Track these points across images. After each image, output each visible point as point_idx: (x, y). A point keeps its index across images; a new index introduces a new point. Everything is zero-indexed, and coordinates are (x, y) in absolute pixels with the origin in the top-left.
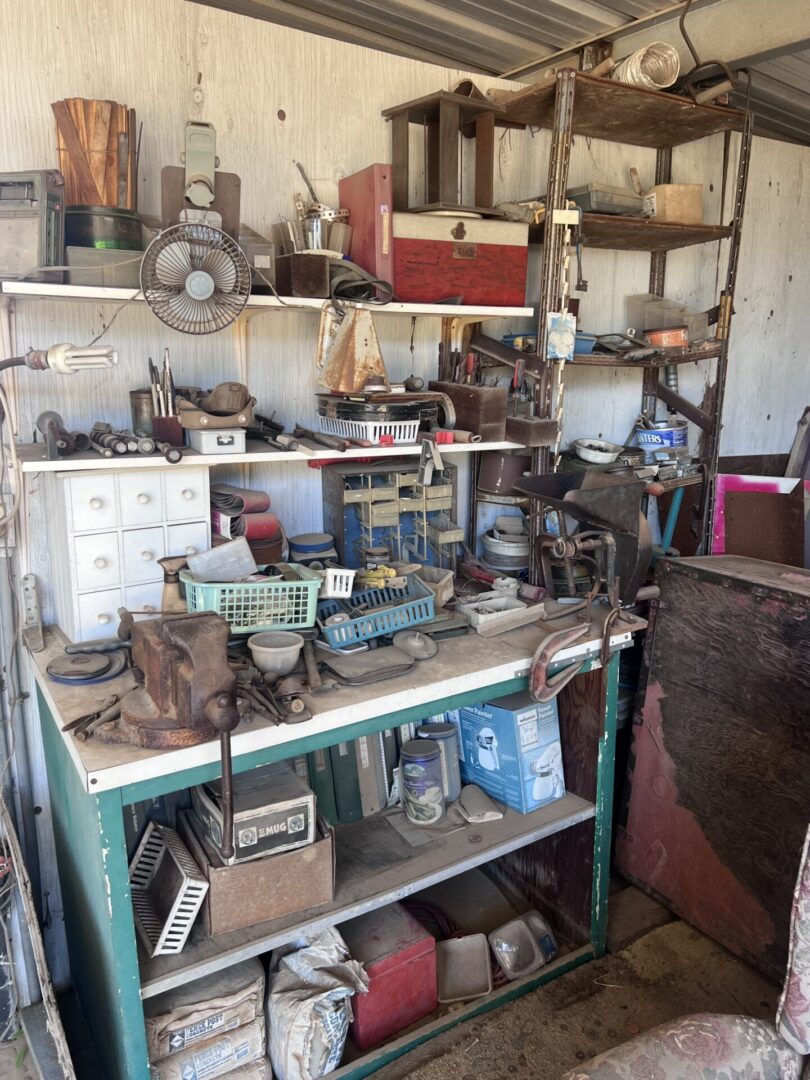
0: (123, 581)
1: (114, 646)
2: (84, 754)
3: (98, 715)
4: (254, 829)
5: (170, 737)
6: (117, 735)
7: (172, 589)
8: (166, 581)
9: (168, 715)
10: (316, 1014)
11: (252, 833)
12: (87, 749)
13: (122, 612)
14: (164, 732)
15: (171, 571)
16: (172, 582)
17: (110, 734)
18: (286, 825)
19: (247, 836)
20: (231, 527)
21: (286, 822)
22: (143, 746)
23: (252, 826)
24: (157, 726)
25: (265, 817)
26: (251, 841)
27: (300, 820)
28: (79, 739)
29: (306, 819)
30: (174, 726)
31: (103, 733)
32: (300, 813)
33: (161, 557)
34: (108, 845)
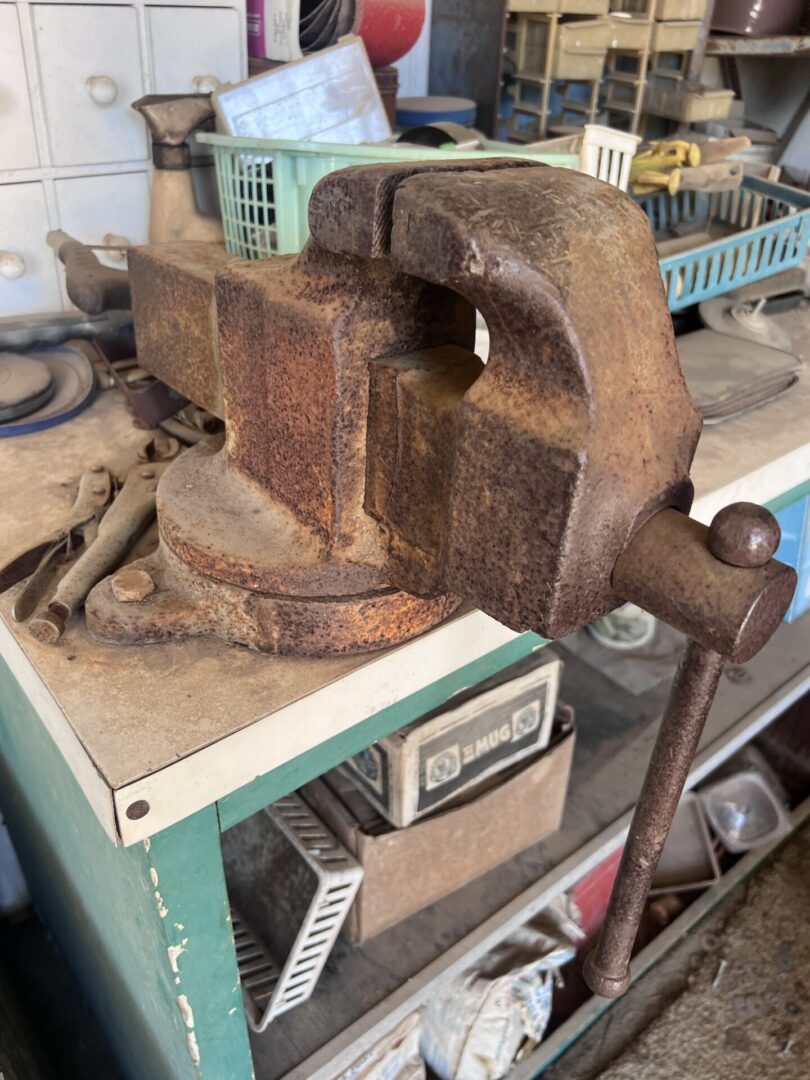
0: (46, 160)
1: (52, 332)
2: (74, 697)
3: (76, 540)
4: (454, 750)
5: (359, 620)
6: (171, 618)
7: (176, 186)
8: (160, 164)
9: (352, 552)
10: (517, 996)
11: (451, 758)
12: (77, 673)
13: (60, 243)
14: (342, 607)
15: (172, 134)
16: (175, 168)
17: (147, 617)
18: (511, 728)
19: (441, 768)
20: (302, 28)
21: (511, 723)
22: (268, 649)
23: (452, 743)
24: (315, 590)
25: (475, 720)
26: (449, 773)
27: (532, 713)
28: (38, 634)
29: (542, 709)
30: (374, 584)
31: (123, 615)
32: (532, 700)
33: (138, 96)
34: (184, 934)
